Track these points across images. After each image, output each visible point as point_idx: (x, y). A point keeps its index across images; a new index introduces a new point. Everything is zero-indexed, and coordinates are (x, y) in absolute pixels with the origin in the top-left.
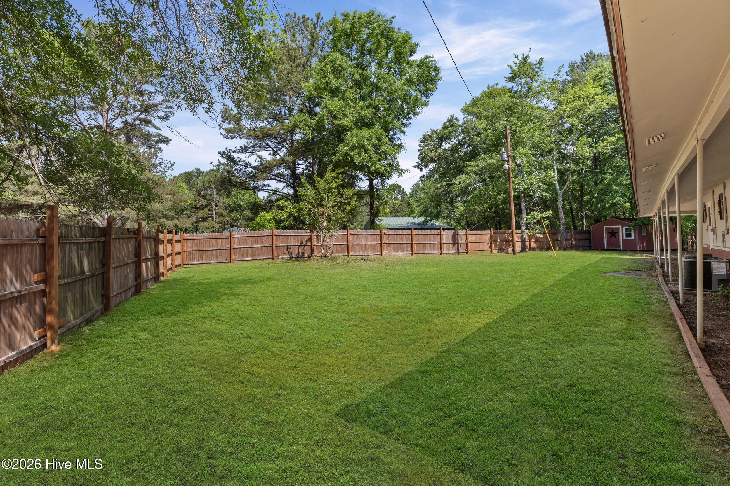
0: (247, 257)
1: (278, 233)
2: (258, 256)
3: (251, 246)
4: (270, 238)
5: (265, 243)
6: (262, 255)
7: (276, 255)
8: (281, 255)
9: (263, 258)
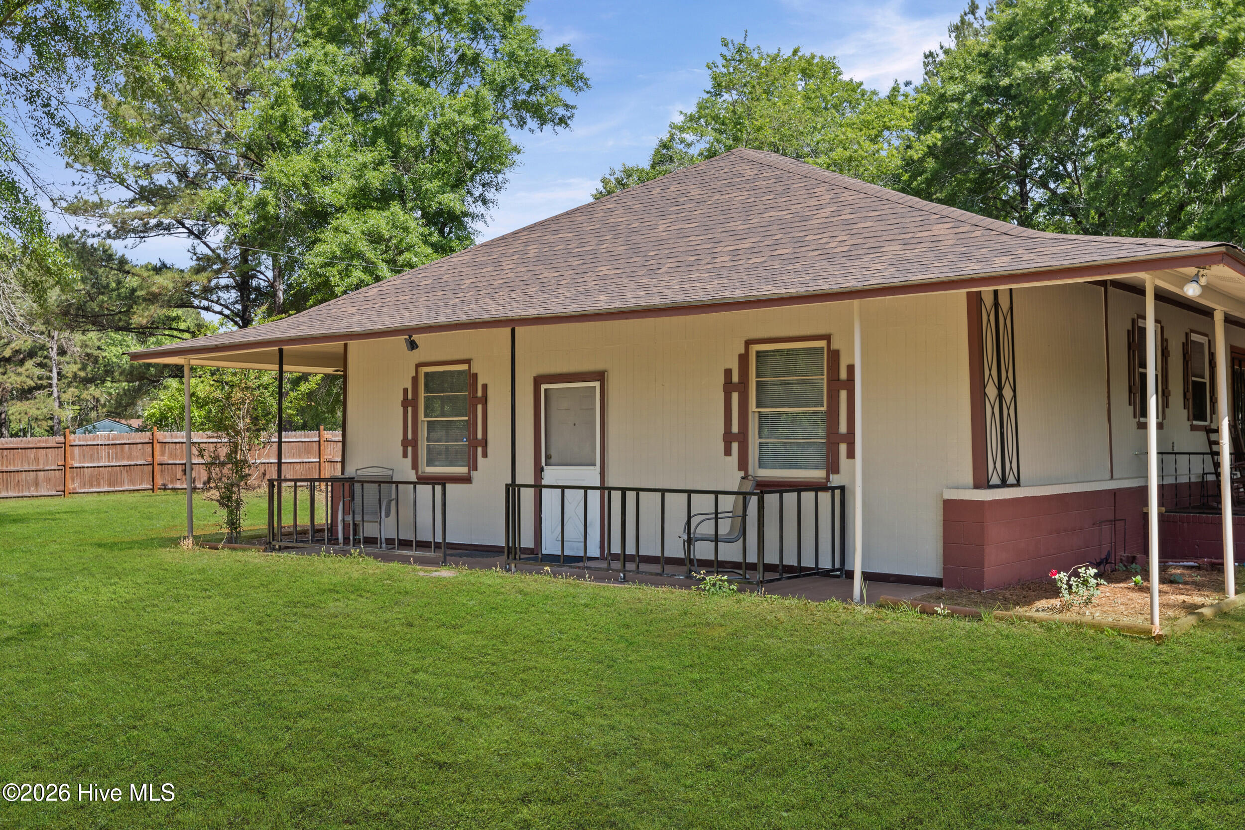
0: (99, 485)
1: (165, 437)
2: (122, 484)
3: (107, 464)
4: (148, 448)
5: (137, 458)
6: (131, 481)
7: (159, 482)
8: (172, 482)
9: (132, 488)
